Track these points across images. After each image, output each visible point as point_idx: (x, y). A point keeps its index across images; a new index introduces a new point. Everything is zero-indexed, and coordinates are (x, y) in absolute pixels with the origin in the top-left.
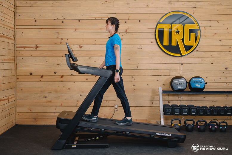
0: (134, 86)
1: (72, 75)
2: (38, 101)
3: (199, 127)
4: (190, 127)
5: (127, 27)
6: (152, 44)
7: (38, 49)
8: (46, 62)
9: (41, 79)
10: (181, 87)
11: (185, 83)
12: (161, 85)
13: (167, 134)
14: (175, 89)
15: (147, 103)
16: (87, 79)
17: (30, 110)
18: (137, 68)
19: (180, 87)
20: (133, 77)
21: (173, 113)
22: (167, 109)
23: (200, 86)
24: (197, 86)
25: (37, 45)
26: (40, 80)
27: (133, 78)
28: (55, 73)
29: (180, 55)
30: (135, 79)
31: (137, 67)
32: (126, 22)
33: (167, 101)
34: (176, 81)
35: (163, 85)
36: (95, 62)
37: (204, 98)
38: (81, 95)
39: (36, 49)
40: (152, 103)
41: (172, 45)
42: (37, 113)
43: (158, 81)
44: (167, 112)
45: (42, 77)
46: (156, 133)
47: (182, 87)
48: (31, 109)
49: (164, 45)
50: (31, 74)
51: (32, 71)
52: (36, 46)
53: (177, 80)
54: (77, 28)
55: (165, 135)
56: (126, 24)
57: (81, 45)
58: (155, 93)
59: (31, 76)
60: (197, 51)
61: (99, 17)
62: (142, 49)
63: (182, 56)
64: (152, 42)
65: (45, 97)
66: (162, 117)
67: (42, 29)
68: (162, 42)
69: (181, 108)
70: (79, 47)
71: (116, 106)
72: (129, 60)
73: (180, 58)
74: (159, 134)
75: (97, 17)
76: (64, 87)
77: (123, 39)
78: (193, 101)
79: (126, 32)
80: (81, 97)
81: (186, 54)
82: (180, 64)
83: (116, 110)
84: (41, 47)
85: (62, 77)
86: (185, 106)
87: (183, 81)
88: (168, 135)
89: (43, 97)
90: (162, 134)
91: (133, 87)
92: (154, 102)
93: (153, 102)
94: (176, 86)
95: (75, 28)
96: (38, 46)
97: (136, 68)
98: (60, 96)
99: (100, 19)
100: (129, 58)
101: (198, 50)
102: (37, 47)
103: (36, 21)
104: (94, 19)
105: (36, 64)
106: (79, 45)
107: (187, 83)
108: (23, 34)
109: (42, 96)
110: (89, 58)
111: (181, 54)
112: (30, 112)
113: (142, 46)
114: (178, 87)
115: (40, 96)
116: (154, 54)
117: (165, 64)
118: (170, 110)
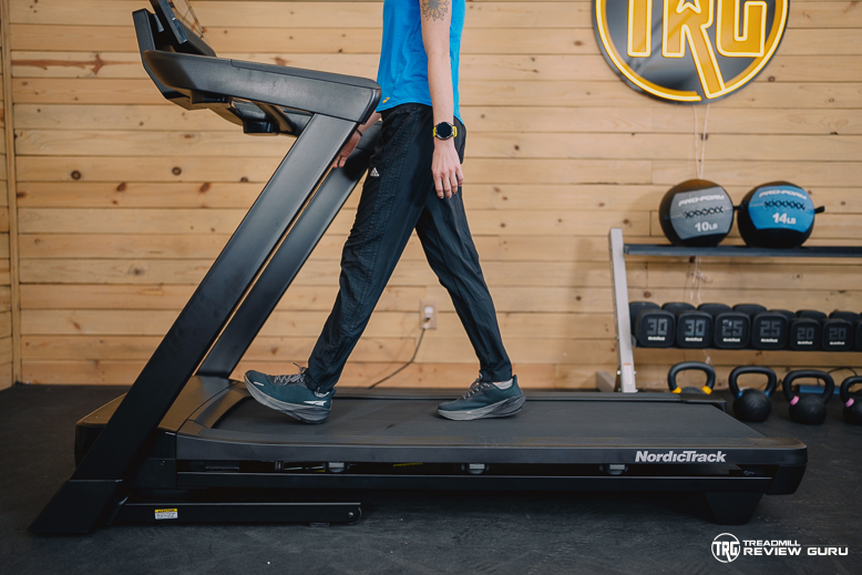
0: (503, 225)
1: (244, 180)
2: (106, 288)
3: (796, 400)
4: (754, 401)
6: (578, 50)
7: (104, 71)
8: (136, 125)
9: (119, 197)
10: (711, 223)
11: (727, 208)
12: (617, 225)
13: (699, 452)
14: (683, 236)
15: (555, 297)
17: (77, 326)
18: (517, 154)
19: (704, 227)
20: (497, 190)
21: (675, 340)
22: (650, 321)
23: (793, 221)
24: (783, 219)
25: (97, 56)
26: (115, 202)
27: (500, 196)
28: (177, 171)
29: (698, 98)
30: (505, 199)
31: (517, 148)
33: (640, 292)
34: (689, 201)
35: (626, 222)
37: (797, 280)
39: (96, 71)
40: (579, 298)
41: (664, 54)
42: (102, 338)
43: (602, 205)
44: (649, 332)
45: (122, 187)
47: (715, 226)
48: (78, 322)
49: (629, 53)
50: (76, 175)
51: (82, 165)
52: (93, 59)
53: (690, 194)
55: (690, 456)
57: (283, 57)
58: (590, 259)
59: (77, 186)
60: (771, 79)
62: (535, 71)
63: (704, 101)
64: (578, 43)
65: (137, 272)
66: (627, 355)
68: (621, 43)
69: (714, 317)
71: (429, 311)
72: (483, 116)
73: (697, 110)
76: (213, 230)
78: (749, 292)
81: (725, 90)
82: (698, 137)
83: (426, 326)
84: (114, 63)
85: (205, 187)
86: (724, 308)
87: (717, 197)
88: (704, 458)
89: (129, 272)
90: (670, 457)
91: (500, 231)
92: (587, 294)
93: (581, 292)
94: (688, 221)
96: (104, 57)
97: (511, 152)
98: (197, 268)
100: (483, 110)
101: (773, 75)
102: (99, 64)
105: (95, 136)
106: (274, 56)
107: (735, 208)
108: (36, 7)
109: (125, 266)
111: (701, 92)
112: (75, 331)
113: (539, 58)
114: (698, 226)
115: (114, 268)
116: (589, 93)
117: (633, 134)
118: (663, 325)
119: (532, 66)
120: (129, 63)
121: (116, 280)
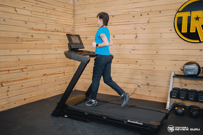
0: (154, 68)
5: (149, 18)
6: (171, 32)
7: (87, 39)
8: (92, 48)
11: (197, 68)
12: (178, 69)
13: (138, 122)
14: (185, 75)
15: (165, 84)
16: (118, 61)
17: (83, 81)
18: (157, 54)
19: (190, 73)
20: (153, 61)
21: (178, 97)
22: (172, 93)
27: (154, 62)
31: (157, 52)
32: (148, 14)
33: (184, 84)
34: (187, 67)
35: (181, 69)
36: (124, 48)
38: (114, 73)
39: (86, 39)
41: (191, 32)
42: (86, 84)
43: (175, 65)
46: (128, 120)
47: (193, 73)
49: (182, 32)
53: (187, 65)
54: (111, 22)
55: (136, 122)
56: (148, 16)
57: (114, 35)
61: (127, 12)
62: (161, 36)
63: (200, 42)
64: (171, 30)
66: (169, 99)
67: (89, 24)
68: (180, 30)
69: (187, 93)
70: (113, 37)
71: (139, 84)
72: (150, 46)
74: (131, 122)
75: (126, 12)
77: (146, 29)
79: (148, 23)
80: (114, 74)
82: (199, 50)
84: (89, 37)
90: (133, 122)
91: (153, 69)
94: (186, 71)
95: (110, 22)
96: (87, 37)
99: (128, 13)
100: (150, 45)
102: (87, 38)
103: (86, 19)
104: (124, 14)
106: (113, 35)
108: (79, 29)
109: (90, 72)
110: (120, 45)
111: (200, 40)
112: (83, 82)
113: (162, 34)
114: (188, 72)
115: (88, 72)
116: (173, 41)
117: (183, 50)
118: (175, 94)
119: (161, 35)
120: (91, 37)
121: (88, 74)
